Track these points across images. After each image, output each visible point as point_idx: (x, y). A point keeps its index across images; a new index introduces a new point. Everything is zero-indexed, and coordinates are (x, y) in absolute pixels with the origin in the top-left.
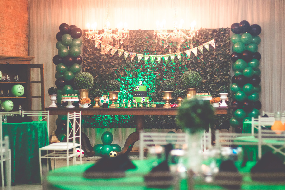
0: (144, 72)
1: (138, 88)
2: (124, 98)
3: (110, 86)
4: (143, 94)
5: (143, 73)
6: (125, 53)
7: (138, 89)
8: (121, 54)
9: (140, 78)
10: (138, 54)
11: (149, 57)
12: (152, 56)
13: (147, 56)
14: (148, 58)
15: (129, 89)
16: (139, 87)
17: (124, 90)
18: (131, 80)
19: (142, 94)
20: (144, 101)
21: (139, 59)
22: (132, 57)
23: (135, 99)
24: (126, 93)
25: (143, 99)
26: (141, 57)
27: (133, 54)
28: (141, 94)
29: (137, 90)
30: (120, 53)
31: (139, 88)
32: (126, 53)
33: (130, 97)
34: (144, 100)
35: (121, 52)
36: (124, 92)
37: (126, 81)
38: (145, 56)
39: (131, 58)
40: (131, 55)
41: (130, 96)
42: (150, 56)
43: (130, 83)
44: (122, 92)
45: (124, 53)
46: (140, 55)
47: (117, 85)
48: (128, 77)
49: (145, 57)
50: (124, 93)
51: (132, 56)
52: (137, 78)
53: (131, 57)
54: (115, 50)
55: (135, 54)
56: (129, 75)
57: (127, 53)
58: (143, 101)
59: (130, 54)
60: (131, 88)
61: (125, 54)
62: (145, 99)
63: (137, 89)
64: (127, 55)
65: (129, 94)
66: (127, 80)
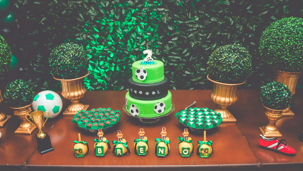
0: (137, 8)
1: (142, 73)
2: (100, 59)
3: (59, 66)
4: (158, 93)
5: (135, 10)
7: (142, 77)
9: (130, 20)
15: (109, 43)
16: (145, 72)
17: (99, 45)
18: (111, 24)
19: (156, 92)
20: (163, 111)
23: (133, 106)
24: (103, 51)
25: (159, 108)
28: (154, 93)
29: (139, 78)
31: (145, 75)
33: (111, 58)
34: (162, 108)
36: (100, 47)
37: (102, 28)
41: (112, 55)
43: (111, 31)
44: (96, 48)
47: (79, 59)
48: (106, 20)
50: (100, 51)
52: (124, 21)
56: (107, 16)
58: (160, 111)
60: (113, 41)
62: (164, 106)
63: (139, 75)
65: (109, 52)
66: (104, 24)
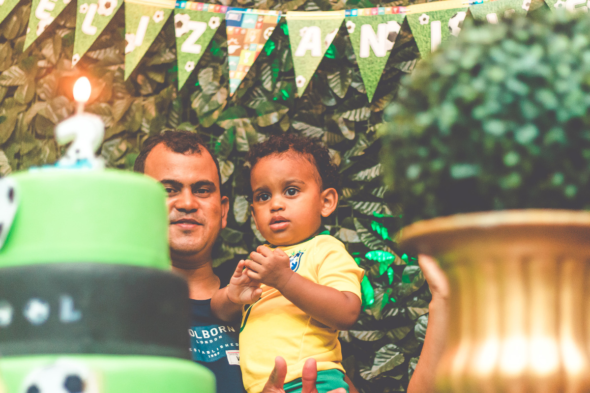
4: (67, 315)
6: (180, 24)
8: (146, 40)
10: (292, 16)
11: (396, 28)
12: (433, 15)
13: (385, 20)
14: (390, 37)
19: (55, 310)
21: (309, 52)
22: (237, 53)
26: (324, 35)
27: (251, 17)
28: (37, 311)
30: (136, 25)
32: (195, 16)
35: (144, 22)
38: (359, 22)
39: (232, 61)
40: (230, 29)
42: (410, 11)
45: (177, 18)
46: (311, 23)
49: (358, 31)
51: (242, 42)
53: (231, 49)
54: (103, 10)
55: (273, 16)
57: (203, 17)
59: (224, 23)
61: (179, 32)
64: (198, 42)
